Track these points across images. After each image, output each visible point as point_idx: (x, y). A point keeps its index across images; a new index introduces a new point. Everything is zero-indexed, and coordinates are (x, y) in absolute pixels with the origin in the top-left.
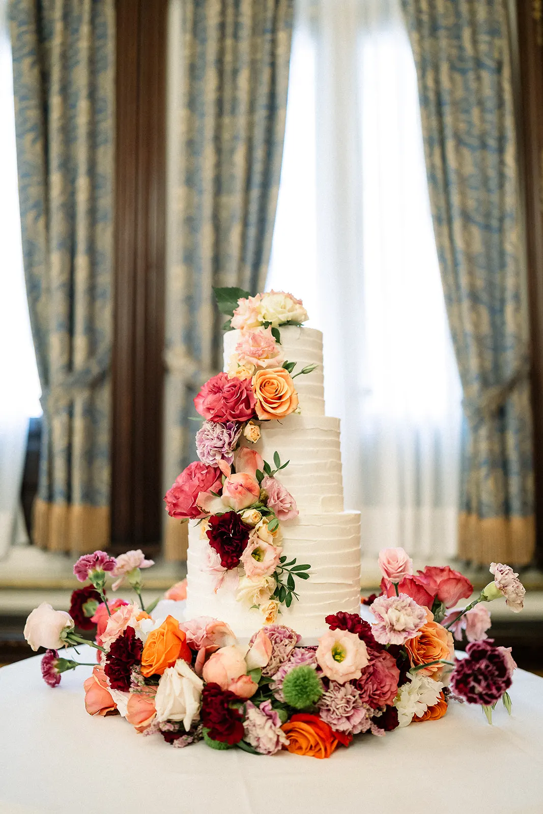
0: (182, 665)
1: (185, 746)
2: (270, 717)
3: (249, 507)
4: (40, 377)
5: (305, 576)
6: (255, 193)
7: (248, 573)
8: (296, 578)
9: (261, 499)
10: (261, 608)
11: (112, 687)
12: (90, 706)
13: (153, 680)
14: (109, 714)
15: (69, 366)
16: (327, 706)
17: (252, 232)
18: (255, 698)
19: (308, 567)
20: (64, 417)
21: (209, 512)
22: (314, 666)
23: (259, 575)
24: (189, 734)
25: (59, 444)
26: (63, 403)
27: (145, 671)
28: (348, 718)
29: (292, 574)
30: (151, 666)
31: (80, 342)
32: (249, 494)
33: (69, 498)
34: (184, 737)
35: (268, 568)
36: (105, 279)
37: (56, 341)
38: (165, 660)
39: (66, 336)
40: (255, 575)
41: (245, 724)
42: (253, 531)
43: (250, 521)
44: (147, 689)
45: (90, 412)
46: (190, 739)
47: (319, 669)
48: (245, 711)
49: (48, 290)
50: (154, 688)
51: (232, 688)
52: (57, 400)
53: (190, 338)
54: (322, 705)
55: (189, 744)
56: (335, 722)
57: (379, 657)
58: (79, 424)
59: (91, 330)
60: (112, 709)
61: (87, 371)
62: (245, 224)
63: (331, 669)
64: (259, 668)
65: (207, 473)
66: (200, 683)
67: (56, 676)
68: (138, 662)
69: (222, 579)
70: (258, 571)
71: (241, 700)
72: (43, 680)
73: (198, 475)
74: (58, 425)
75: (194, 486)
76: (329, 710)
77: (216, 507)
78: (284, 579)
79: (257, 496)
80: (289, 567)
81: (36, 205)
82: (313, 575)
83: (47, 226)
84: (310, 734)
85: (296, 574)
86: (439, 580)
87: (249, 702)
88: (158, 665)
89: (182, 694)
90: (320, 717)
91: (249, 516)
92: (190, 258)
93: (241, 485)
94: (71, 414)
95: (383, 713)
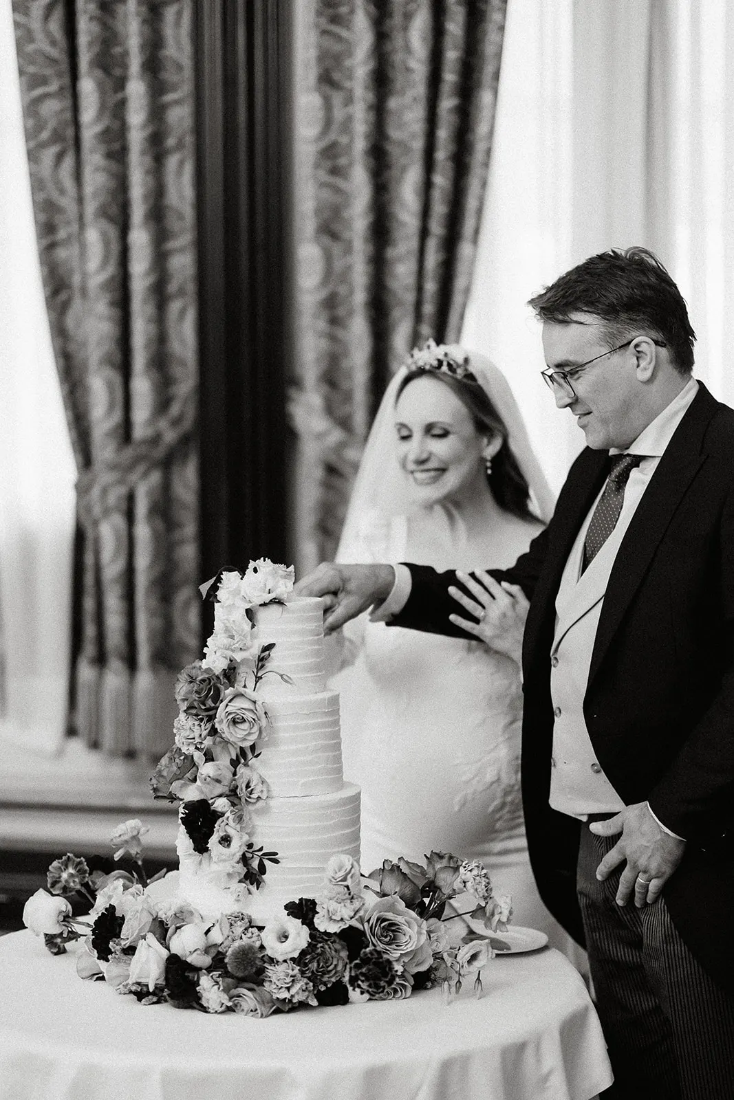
0: (152, 939)
1: (149, 1004)
2: (217, 983)
3: (220, 796)
4: (75, 451)
5: (276, 861)
6: (447, 103)
7: (215, 859)
8: (267, 863)
9: (231, 789)
10: (231, 890)
11: (98, 958)
12: (82, 970)
13: (130, 951)
14: (98, 979)
15: (125, 431)
16: (270, 977)
17: (441, 180)
18: (209, 970)
19: (276, 854)
20: (118, 520)
21: (183, 799)
22: (258, 944)
23: (224, 861)
24: (154, 994)
25: (112, 568)
26: (116, 495)
27: (123, 943)
28: (288, 989)
29: (264, 860)
30: (128, 939)
31: (142, 386)
32: (218, 784)
33: (131, 663)
34: (150, 997)
35: (234, 855)
36: (183, 264)
37: (99, 387)
38: (139, 933)
39: (117, 379)
40: (220, 861)
41: (197, 988)
42: (221, 820)
43: (219, 809)
44: (125, 958)
45: (163, 509)
46: (155, 999)
47: (262, 947)
48: (199, 978)
49: (84, 291)
50: (130, 957)
51: (189, 960)
52: (105, 491)
53: (332, 379)
54: (266, 977)
55: (154, 1003)
56: (274, 991)
57: (329, 940)
58: (143, 532)
59: (161, 362)
60: (101, 975)
61: (155, 440)
62: (429, 165)
63: (272, 948)
64: (216, 944)
65: (184, 759)
66: (165, 953)
67: (59, 946)
68: (118, 936)
69: (201, 861)
70: (224, 857)
71: (197, 970)
72: (47, 948)
73: (177, 760)
74: (108, 533)
75: (172, 772)
76: (271, 981)
77: (191, 794)
78: (255, 864)
79: (227, 786)
80: (260, 853)
81: (57, 137)
82: (284, 860)
83: (78, 176)
84: (250, 998)
85: (267, 859)
86: (438, 866)
87: (205, 971)
88: (132, 938)
89: (147, 961)
90: (264, 986)
91: (221, 804)
92: (330, 229)
93: (209, 777)
94: (130, 516)
95: (327, 988)
